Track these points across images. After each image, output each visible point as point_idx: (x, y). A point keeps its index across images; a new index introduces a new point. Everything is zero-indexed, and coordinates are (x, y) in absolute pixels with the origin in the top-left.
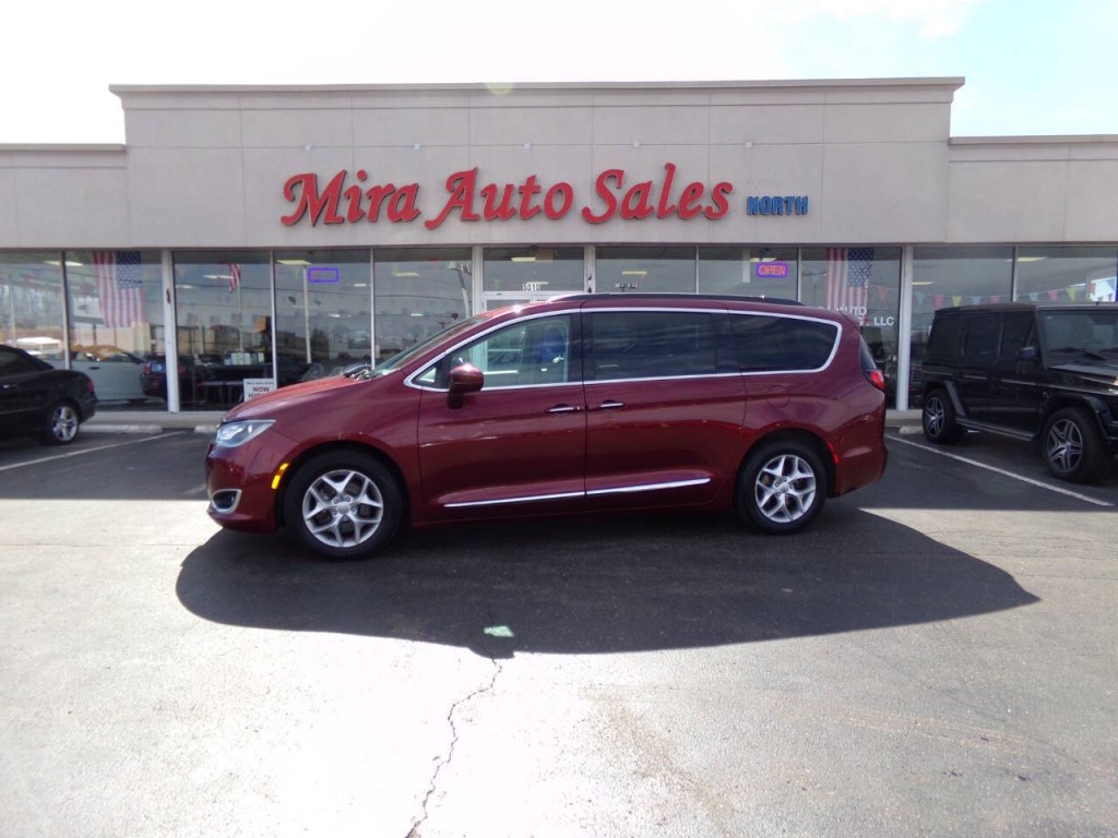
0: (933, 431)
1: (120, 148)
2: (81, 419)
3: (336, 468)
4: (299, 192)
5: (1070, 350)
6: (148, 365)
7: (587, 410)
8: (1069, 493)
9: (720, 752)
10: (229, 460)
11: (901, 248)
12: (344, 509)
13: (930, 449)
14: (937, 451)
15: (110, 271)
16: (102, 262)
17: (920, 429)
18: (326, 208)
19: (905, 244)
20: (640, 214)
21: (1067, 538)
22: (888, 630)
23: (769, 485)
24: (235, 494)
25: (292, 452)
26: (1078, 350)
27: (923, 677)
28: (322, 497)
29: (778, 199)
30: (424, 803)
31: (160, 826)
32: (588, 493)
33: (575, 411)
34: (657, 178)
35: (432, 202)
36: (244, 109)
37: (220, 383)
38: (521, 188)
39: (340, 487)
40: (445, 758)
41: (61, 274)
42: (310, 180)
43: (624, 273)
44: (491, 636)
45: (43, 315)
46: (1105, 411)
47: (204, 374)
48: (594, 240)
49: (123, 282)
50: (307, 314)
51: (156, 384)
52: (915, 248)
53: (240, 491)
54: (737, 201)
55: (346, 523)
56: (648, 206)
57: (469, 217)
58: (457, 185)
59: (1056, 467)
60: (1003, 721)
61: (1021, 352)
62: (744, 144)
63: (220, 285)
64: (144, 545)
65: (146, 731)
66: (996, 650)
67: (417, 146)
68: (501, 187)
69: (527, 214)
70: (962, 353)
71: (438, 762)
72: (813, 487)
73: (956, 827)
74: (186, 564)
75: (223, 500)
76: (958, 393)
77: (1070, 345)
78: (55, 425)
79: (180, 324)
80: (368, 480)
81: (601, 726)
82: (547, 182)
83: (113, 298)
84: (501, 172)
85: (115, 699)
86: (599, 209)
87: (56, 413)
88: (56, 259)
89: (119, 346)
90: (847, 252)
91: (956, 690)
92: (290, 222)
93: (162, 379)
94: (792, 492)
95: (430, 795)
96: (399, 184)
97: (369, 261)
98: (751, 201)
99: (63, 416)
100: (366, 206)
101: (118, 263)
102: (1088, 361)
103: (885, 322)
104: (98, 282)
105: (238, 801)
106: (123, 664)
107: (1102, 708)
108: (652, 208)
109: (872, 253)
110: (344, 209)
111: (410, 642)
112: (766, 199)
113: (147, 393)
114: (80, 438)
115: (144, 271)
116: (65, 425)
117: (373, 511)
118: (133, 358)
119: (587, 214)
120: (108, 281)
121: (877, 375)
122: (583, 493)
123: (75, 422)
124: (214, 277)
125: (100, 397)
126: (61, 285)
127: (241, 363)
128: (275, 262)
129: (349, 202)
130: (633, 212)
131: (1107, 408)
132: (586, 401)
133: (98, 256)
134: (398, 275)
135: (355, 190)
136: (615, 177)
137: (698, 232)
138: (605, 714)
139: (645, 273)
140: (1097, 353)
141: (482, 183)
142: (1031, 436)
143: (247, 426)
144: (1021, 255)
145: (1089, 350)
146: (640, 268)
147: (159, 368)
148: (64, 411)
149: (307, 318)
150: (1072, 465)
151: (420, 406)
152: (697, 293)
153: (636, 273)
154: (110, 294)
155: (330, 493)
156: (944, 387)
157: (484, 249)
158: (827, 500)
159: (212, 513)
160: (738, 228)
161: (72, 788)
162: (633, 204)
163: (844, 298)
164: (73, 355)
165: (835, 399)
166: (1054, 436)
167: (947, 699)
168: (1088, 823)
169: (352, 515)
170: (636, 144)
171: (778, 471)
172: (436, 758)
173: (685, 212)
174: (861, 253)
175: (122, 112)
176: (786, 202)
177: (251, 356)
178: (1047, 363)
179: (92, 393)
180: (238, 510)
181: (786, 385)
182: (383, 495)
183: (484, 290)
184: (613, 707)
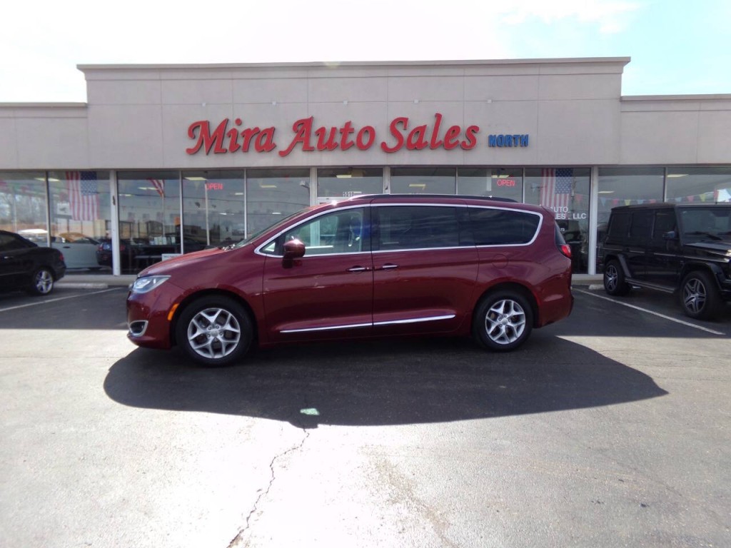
0: (610, 287)
1: (83, 105)
2: (55, 279)
3: (210, 307)
4: (198, 132)
5: (697, 233)
6: (101, 245)
7: (373, 270)
8: (697, 326)
9: (445, 488)
10: (141, 302)
11: (590, 168)
12: (215, 333)
13: (608, 299)
14: (612, 300)
15: (77, 184)
16: (72, 179)
17: (602, 286)
18: (215, 144)
19: (593, 166)
20: (419, 146)
21: (692, 355)
22: (566, 412)
23: (495, 319)
24: (143, 323)
25: (180, 297)
26: (704, 233)
27: (585, 442)
28: (201, 326)
29: (509, 137)
30: (248, 518)
31: (74, 532)
32: (375, 324)
33: (366, 270)
34: (430, 123)
35: (284, 139)
36: (164, 80)
37: (147, 257)
38: (341, 129)
39: (212, 319)
40: (264, 490)
41: (45, 187)
42: (205, 125)
43: (411, 185)
44: (304, 414)
45: (39, 215)
46: (721, 273)
47: (136, 251)
48: (389, 164)
49: (85, 192)
50: (207, 213)
51: (106, 258)
52: (599, 168)
53: (147, 322)
54: (482, 138)
55: (216, 342)
56: (424, 141)
57: (308, 149)
58: (300, 128)
59: (689, 310)
60: (635, 469)
61: (666, 235)
62: (487, 101)
63: (148, 194)
64: (87, 357)
65: (73, 473)
66: (635, 425)
67: (274, 103)
68: (328, 129)
69: (345, 146)
70: (629, 236)
71: (260, 492)
72: (524, 321)
73: (596, 535)
74: (112, 369)
75: (137, 328)
76: (627, 263)
77: (698, 230)
78: (38, 282)
79: (121, 219)
80: (230, 315)
81: (370, 470)
82: (358, 126)
83: (79, 203)
84: (328, 119)
85: (55, 453)
86: (392, 143)
87: (38, 275)
88: (42, 177)
89: (84, 234)
90: (555, 170)
91: (606, 450)
92: (192, 152)
93: (109, 254)
94: (510, 324)
95: (252, 514)
96: (262, 127)
97: (243, 178)
98: (491, 138)
99: (43, 277)
100: (241, 142)
101: (82, 179)
102: (710, 240)
103: (580, 216)
104: (69, 192)
105: (126, 517)
106: (63, 431)
107: (702, 461)
108: (426, 142)
109: (572, 172)
110: (227, 143)
111: (251, 418)
112: (501, 137)
113: (100, 263)
114: (54, 292)
115: (99, 184)
116: (44, 283)
117: (234, 335)
118: (92, 241)
119: (384, 147)
120: (76, 192)
121: (565, 247)
122: (371, 324)
123: (51, 281)
124: (145, 189)
125: (68, 266)
126: (46, 194)
127: (161, 244)
128: (183, 178)
129: (230, 139)
130: (415, 144)
131: (721, 271)
132: (374, 264)
133: (69, 174)
134: (263, 187)
135: (234, 131)
136: (402, 122)
137: (457, 158)
138: (373, 463)
139: (424, 185)
140: (717, 236)
141: (316, 126)
142: (673, 289)
143: (153, 279)
144: (669, 173)
145: (710, 234)
146: (421, 182)
147: (108, 247)
148: (44, 274)
149: (207, 216)
150: (700, 308)
151: (265, 267)
152: (457, 195)
153: (418, 185)
154: (76, 200)
155: (206, 323)
156: (616, 258)
157: (318, 169)
158: (533, 329)
159: (130, 336)
160: (483, 155)
161: (20, 509)
162: (414, 140)
163: (553, 201)
164: (53, 239)
165: (540, 264)
166: (687, 289)
167: (600, 456)
168: (683, 533)
169: (220, 338)
170: (416, 101)
171: (501, 310)
172: (259, 490)
173: (448, 145)
174: (564, 171)
175: (85, 82)
176: (514, 138)
177: (167, 240)
178: (683, 242)
179: (63, 263)
180: (146, 334)
181: (507, 254)
182: (240, 324)
183: (318, 196)
184: (379, 459)
